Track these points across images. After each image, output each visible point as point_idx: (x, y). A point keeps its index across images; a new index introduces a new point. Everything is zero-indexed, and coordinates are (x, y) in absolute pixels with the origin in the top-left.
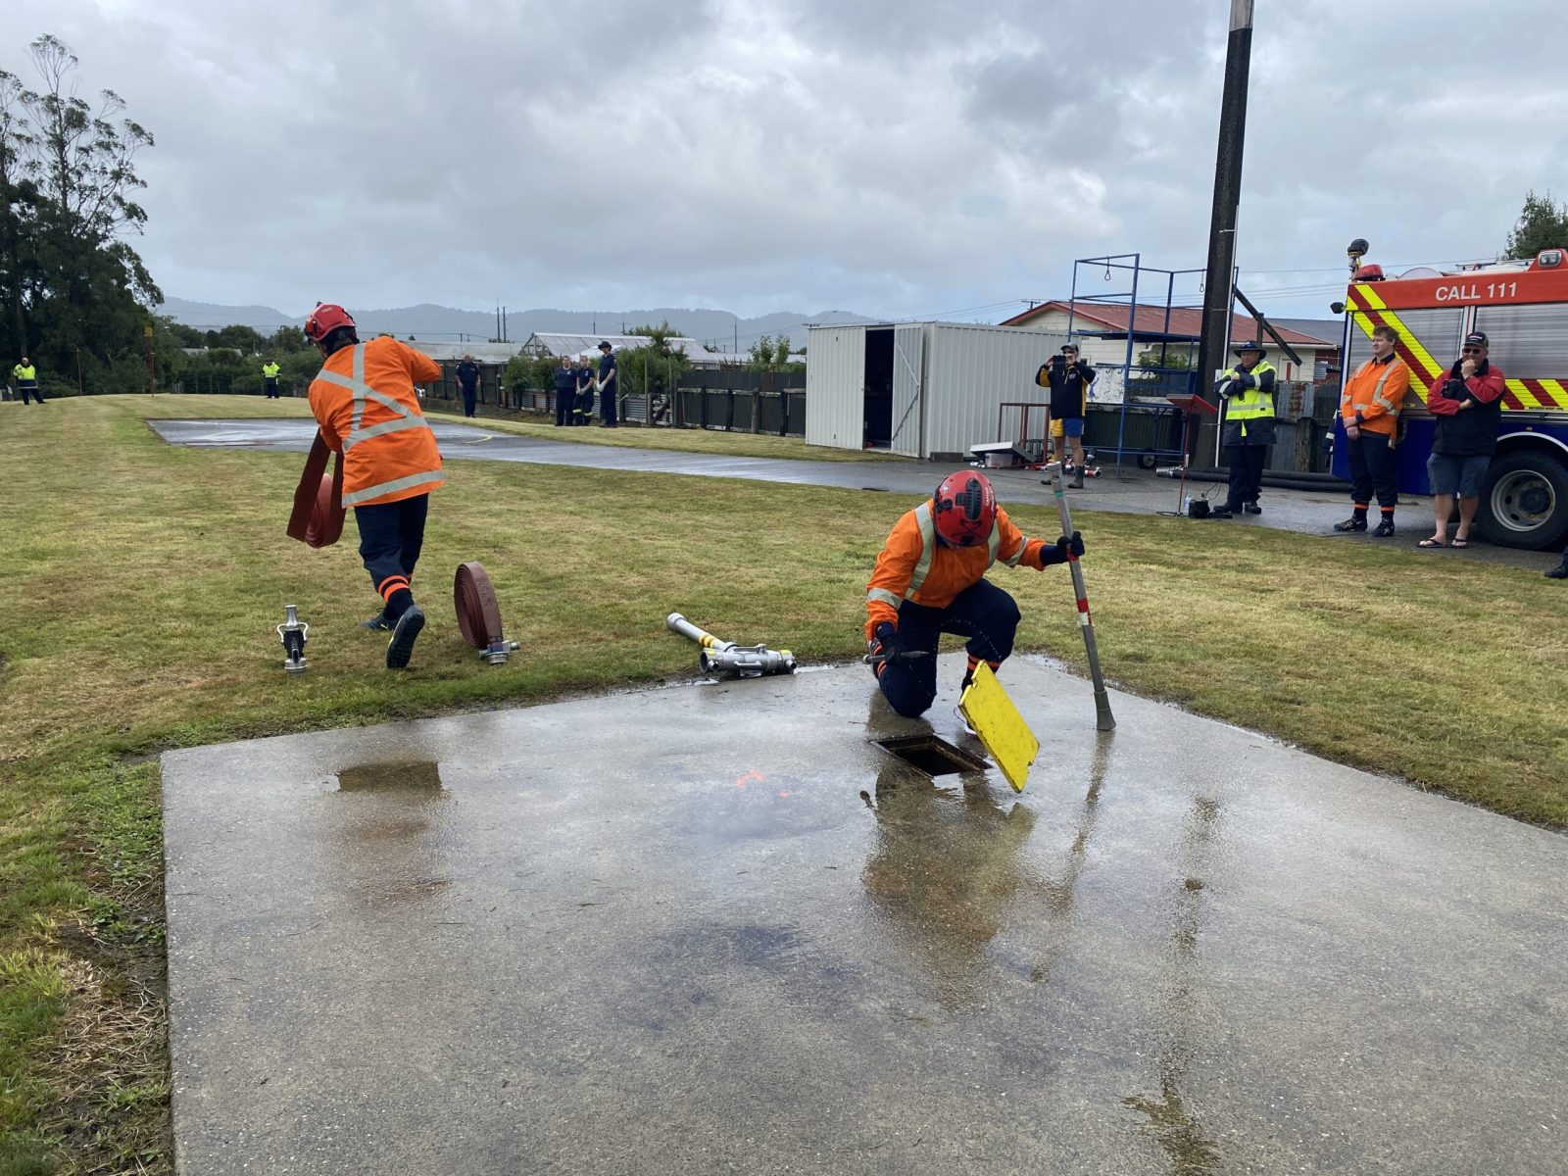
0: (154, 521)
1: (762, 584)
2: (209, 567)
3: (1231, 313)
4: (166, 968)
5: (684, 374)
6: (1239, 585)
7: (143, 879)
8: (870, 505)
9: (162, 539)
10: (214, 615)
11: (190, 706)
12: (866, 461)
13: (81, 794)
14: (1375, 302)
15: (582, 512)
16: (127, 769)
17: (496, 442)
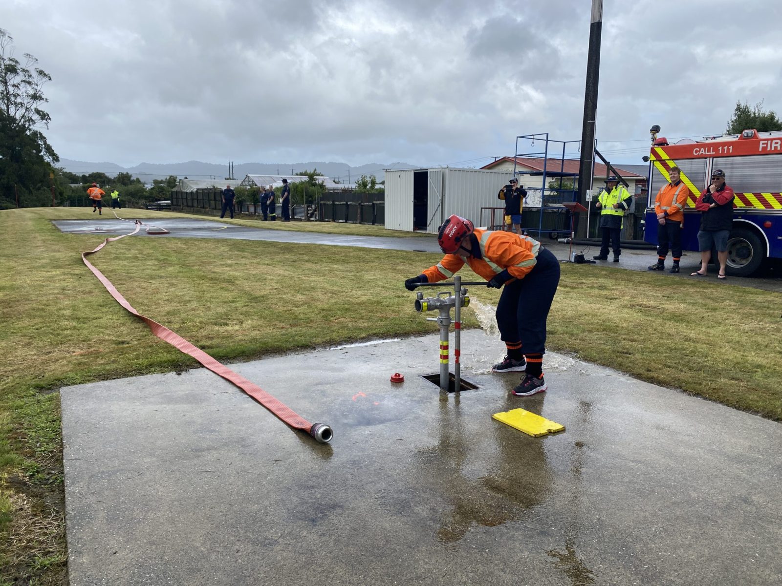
0: (56, 271)
1: (364, 298)
2: (84, 294)
3: (594, 162)
4: (64, 496)
5: (323, 194)
6: (599, 296)
7: (52, 452)
8: (417, 259)
9: (60, 280)
10: (86, 318)
11: (75, 364)
12: (415, 237)
13: (20, 410)
14: (664, 156)
15: (272, 264)
16: (43, 397)
17: (229, 230)
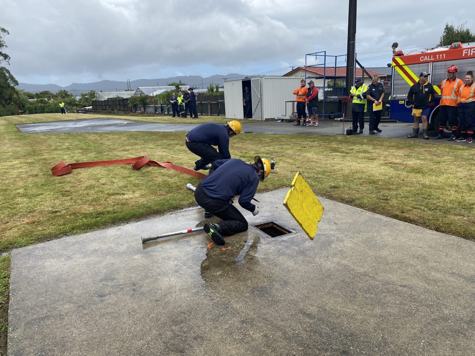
0: (16, 161)
2: (33, 177)
3: (355, 68)
4: (7, 341)
6: (365, 158)
9: (18, 168)
10: (33, 195)
11: (23, 231)
12: (245, 123)
14: (401, 63)
15: (155, 148)
17: (128, 125)
